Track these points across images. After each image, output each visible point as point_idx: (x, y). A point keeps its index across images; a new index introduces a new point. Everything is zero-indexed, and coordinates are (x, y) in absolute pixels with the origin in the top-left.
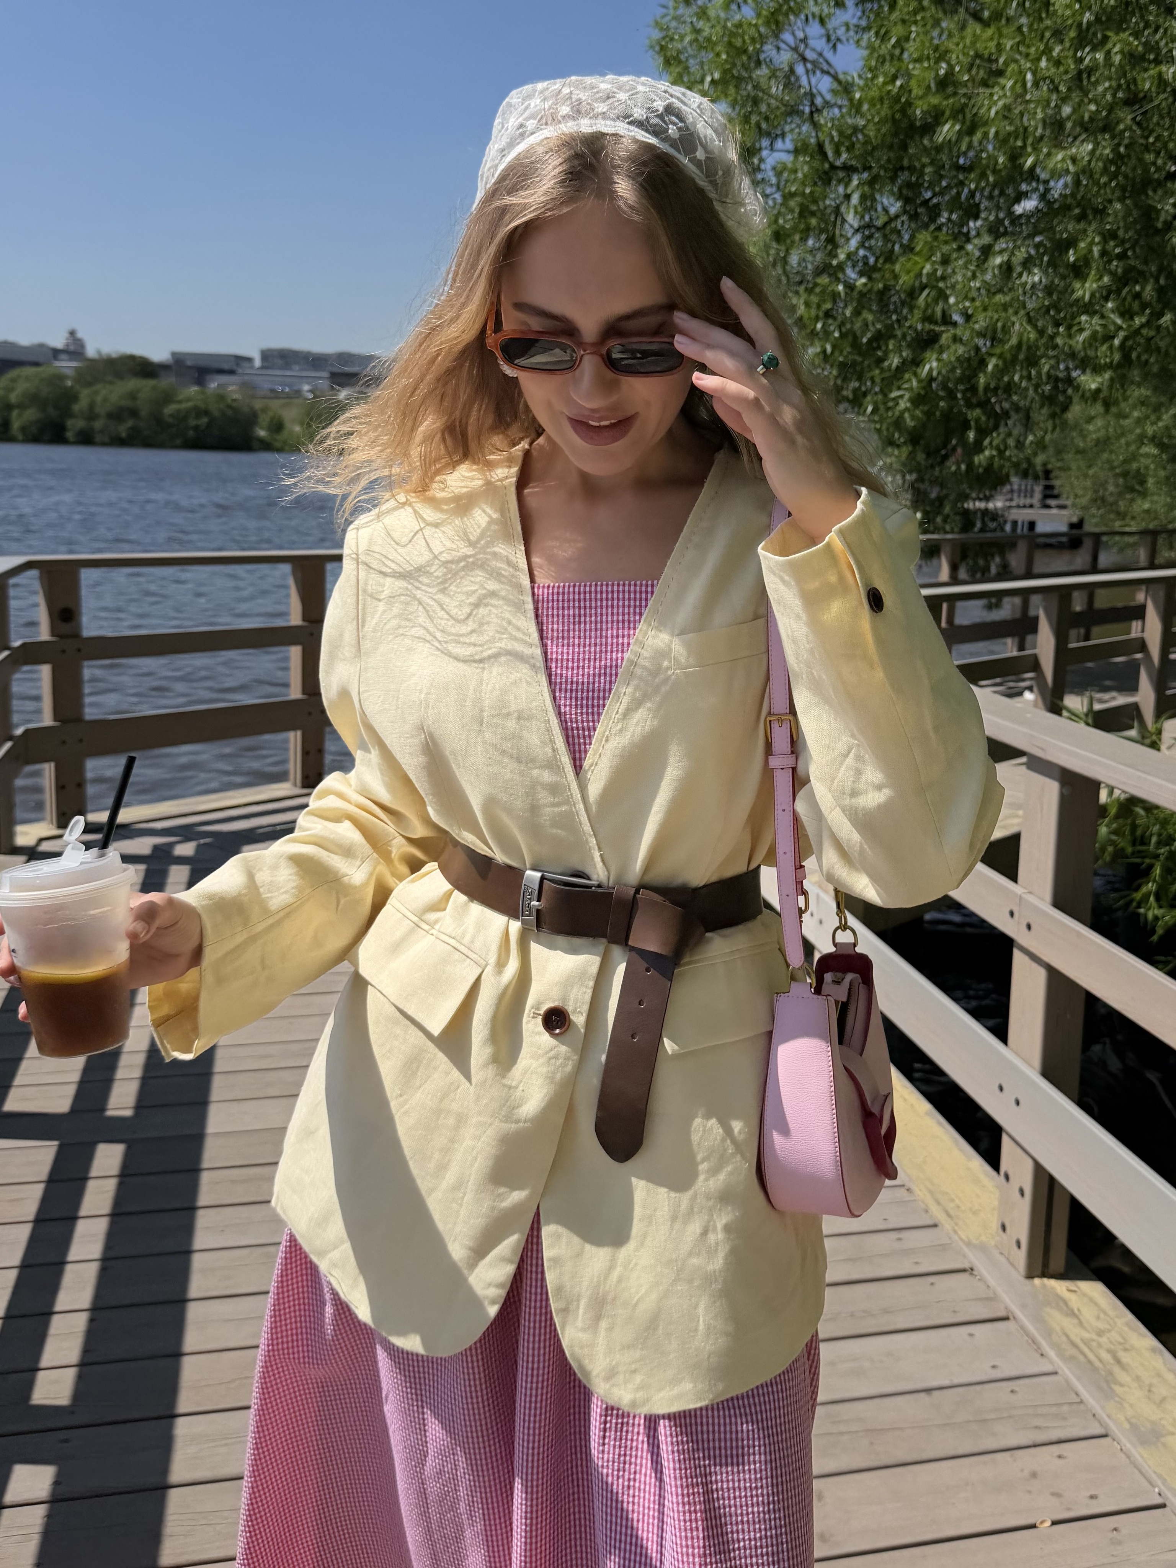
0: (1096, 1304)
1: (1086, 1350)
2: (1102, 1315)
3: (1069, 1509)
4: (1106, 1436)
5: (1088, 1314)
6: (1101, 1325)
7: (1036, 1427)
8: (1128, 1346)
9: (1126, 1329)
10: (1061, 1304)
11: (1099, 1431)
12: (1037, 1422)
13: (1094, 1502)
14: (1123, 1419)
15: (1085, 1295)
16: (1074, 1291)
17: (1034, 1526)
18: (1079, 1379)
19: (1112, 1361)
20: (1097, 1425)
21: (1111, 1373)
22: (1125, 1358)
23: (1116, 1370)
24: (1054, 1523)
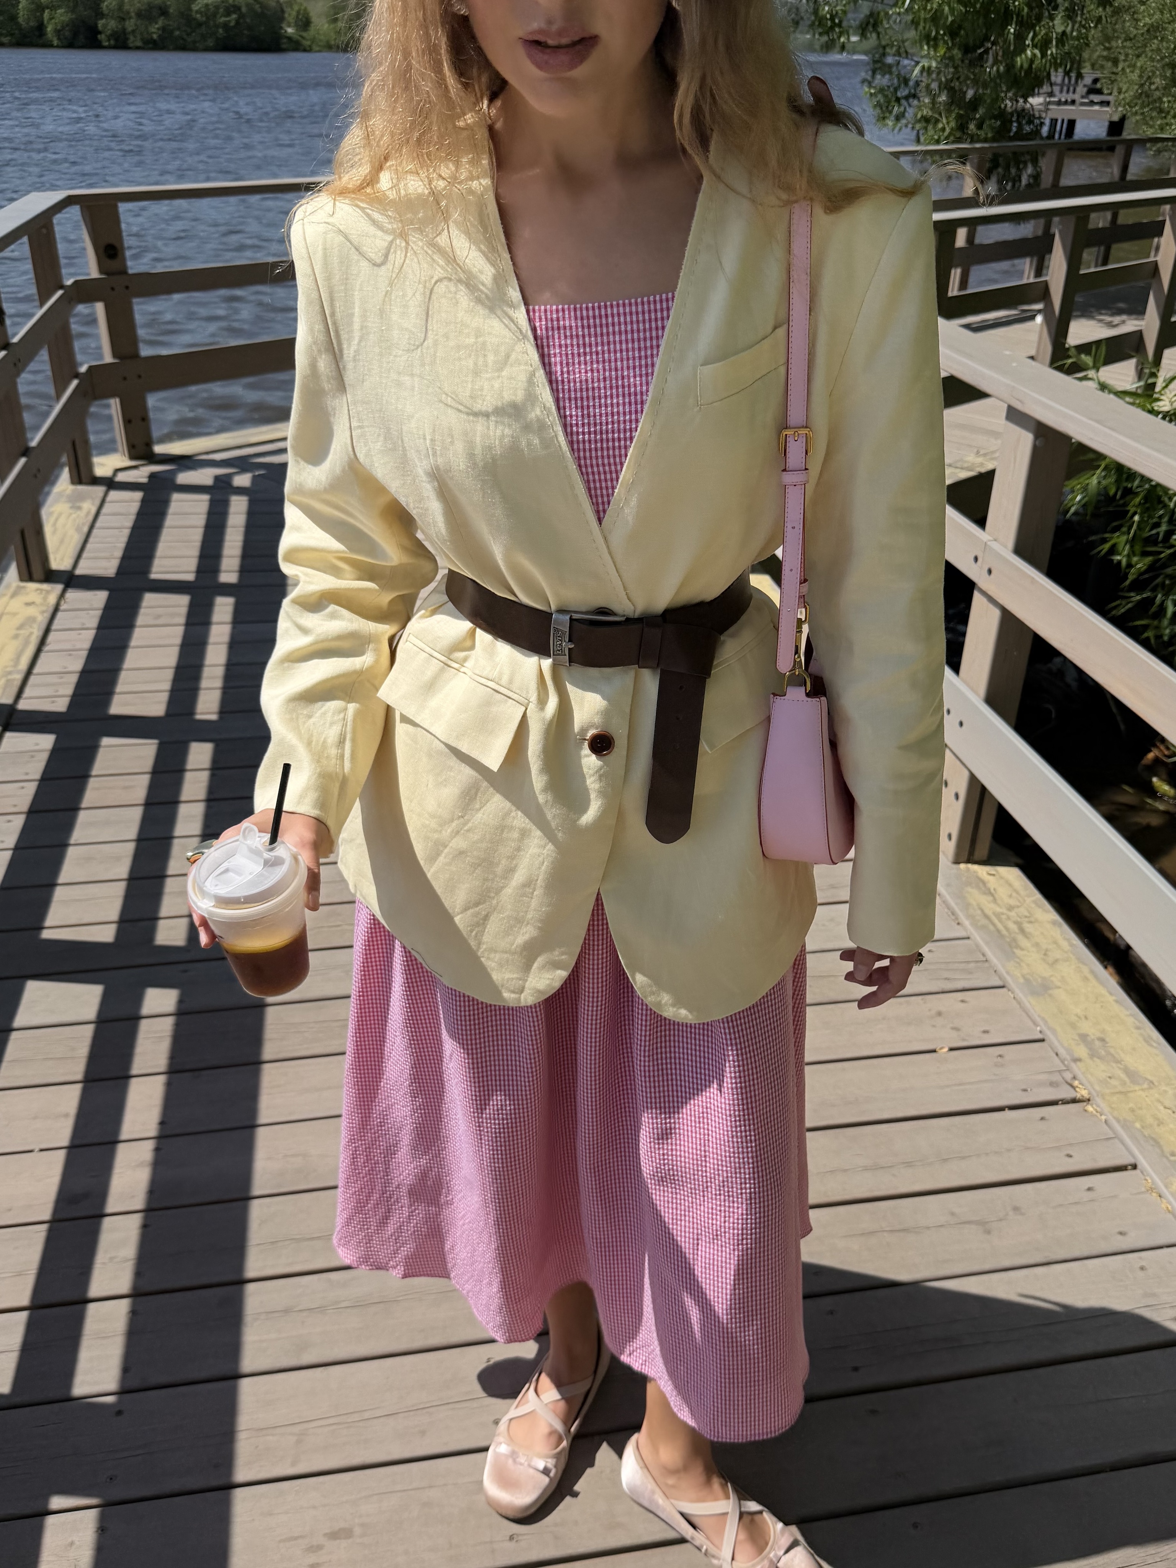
0: (1010, 885)
1: (996, 921)
2: (1014, 894)
3: (964, 1040)
4: (1003, 987)
5: (1002, 893)
6: (1012, 902)
7: (946, 979)
8: (1032, 919)
9: (1033, 905)
10: (981, 885)
11: (1000, 983)
12: (946, 975)
13: (986, 1035)
14: (1019, 975)
15: (1002, 878)
16: (994, 875)
17: (934, 1051)
18: (987, 943)
19: (1017, 930)
20: (997, 978)
21: (1014, 940)
22: (1028, 927)
23: (1020, 938)
24: (951, 1049)
